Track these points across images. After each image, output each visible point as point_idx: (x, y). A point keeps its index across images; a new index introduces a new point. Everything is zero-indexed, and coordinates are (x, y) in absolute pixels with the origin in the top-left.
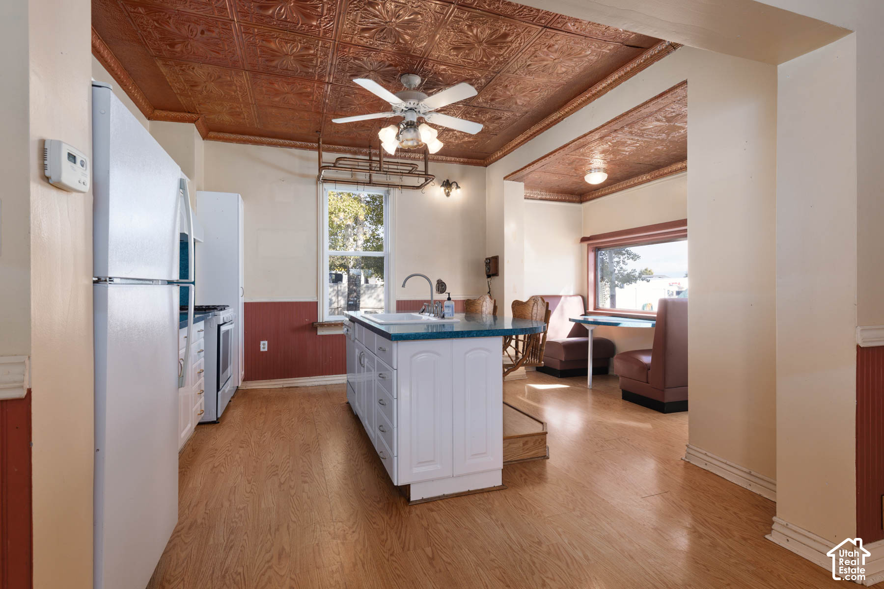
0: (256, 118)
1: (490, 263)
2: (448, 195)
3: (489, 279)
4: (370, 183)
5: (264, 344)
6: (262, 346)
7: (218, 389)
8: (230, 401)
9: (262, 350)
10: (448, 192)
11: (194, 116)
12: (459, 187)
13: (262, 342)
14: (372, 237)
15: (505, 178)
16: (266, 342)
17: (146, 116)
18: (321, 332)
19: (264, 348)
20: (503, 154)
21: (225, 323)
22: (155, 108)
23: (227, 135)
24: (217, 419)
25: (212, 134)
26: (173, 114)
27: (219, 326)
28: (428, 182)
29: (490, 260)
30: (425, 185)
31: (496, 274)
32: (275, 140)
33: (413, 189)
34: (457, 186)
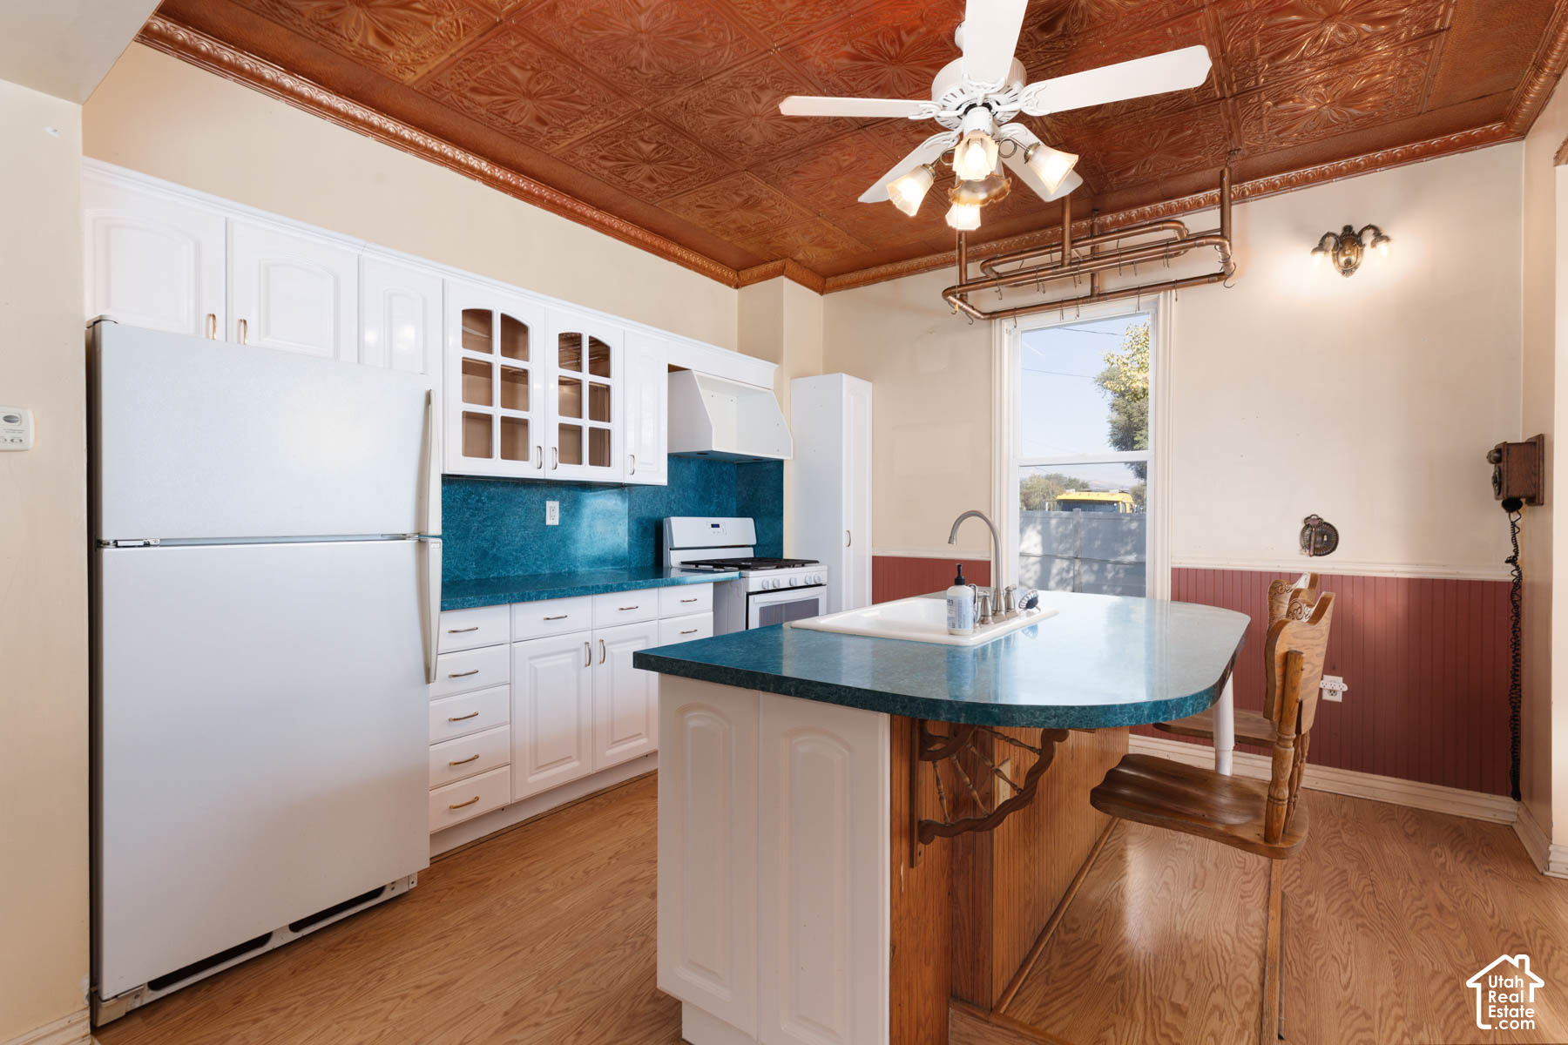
1: (1500, 460)
2: (1346, 270)
3: (1514, 515)
4: (1091, 296)
10: (1350, 262)
11: (778, 264)
12: (1387, 239)
15: (1557, 158)
17: (730, 285)
22: (740, 269)
25: (831, 281)
26: (756, 270)
27: (748, 595)
29: (1499, 451)
33: (1209, 282)
34: (1379, 236)
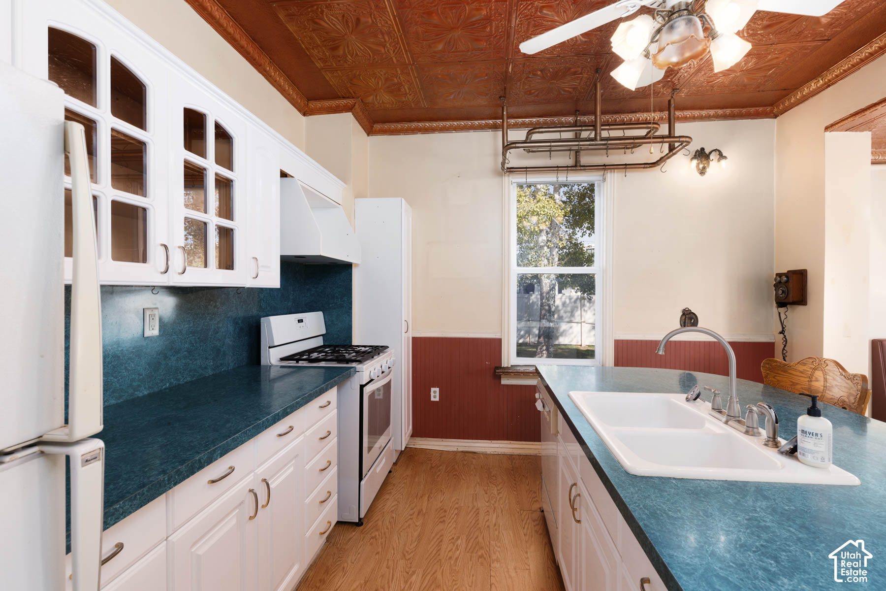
0: (419, 91)
1: (787, 282)
2: (702, 172)
3: (782, 310)
4: (576, 166)
5: (435, 392)
6: (432, 394)
7: (361, 479)
8: (390, 472)
9: (432, 399)
10: (704, 168)
11: (350, 102)
12: (725, 157)
13: (433, 389)
14: (568, 243)
15: (827, 128)
16: (437, 390)
17: (300, 111)
18: (505, 381)
19: (435, 397)
20: (825, 84)
21: (372, 380)
22: (309, 100)
23: (393, 126)
24: (360, 519)
25: (378, 126)
26: (327, 103)
27: (362, 387)
28: (674, 152)
29: (787, 277)
30: (669, 158)
31: (801, 299)
32: (448, 124)
33: (644, 168)
34: (721, 156)
